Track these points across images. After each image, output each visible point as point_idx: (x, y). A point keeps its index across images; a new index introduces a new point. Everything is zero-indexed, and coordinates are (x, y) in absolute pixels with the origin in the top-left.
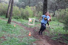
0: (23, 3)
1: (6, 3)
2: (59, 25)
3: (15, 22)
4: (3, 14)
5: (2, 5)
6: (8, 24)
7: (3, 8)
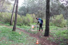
0: (22, 11)
1: (9, 12)
2: (57, 29)
3: (19, 29)
4: (7, 22)
5: (6, 14)
6: (14, 32)
7: (7, 17)
